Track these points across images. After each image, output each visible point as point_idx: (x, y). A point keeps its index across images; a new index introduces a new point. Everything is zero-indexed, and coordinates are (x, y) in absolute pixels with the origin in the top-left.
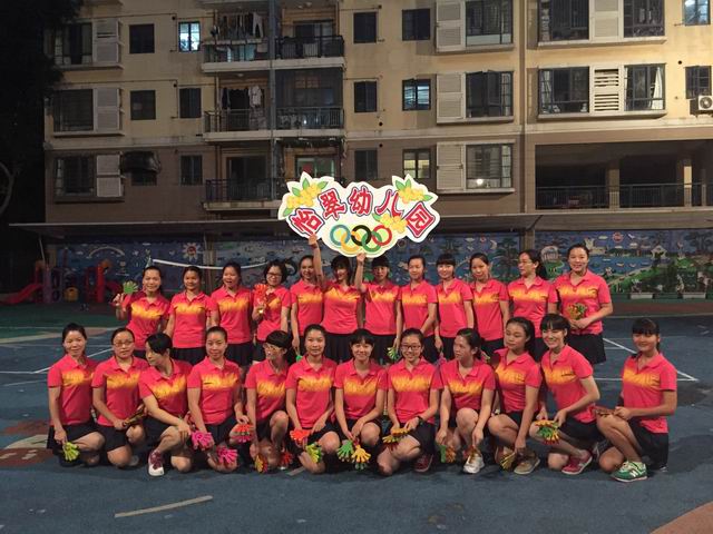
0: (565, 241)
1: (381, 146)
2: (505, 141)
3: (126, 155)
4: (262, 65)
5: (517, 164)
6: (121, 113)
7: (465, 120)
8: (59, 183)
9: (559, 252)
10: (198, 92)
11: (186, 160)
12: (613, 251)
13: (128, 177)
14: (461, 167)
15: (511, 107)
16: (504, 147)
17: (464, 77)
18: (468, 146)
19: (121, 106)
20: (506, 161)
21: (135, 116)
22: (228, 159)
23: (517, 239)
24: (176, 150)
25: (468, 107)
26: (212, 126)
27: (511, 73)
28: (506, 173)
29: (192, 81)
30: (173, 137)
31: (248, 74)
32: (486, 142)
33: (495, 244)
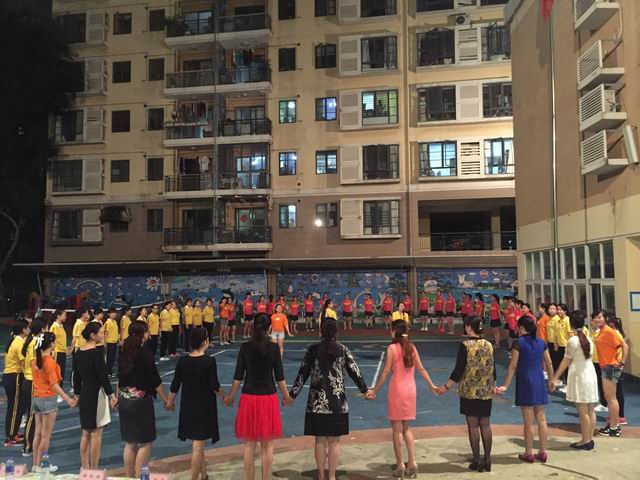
0: (443, 276)
1: (299, 201)
2: (393, 198)
3: (105, 209)
4: (209, 141)
5: (404, 215)
6: (103, 177)
7: (362, 181)
8: (55, 231)
9: (438, 285)
10: (161, 161)
11: (151, 212)
12: (480, 285)
13: (107, 226)
14: (360, 218)
15: (398, 170)
16: (393, 202)
17: (361, 149)
18: (365, 202)
19: (103, 171)
20: (394, 213)
21: (114, 179)
22: (184, 211)
23: (405, 275)
24: (143, 205)
25: (364, 172)
26: (172, 187)
27: (398, 145)
28: (394, 222)
29: (157, 153)
30: (142, 195)
31: (199, 148)
32: (378, 199)
33: (388, 279)
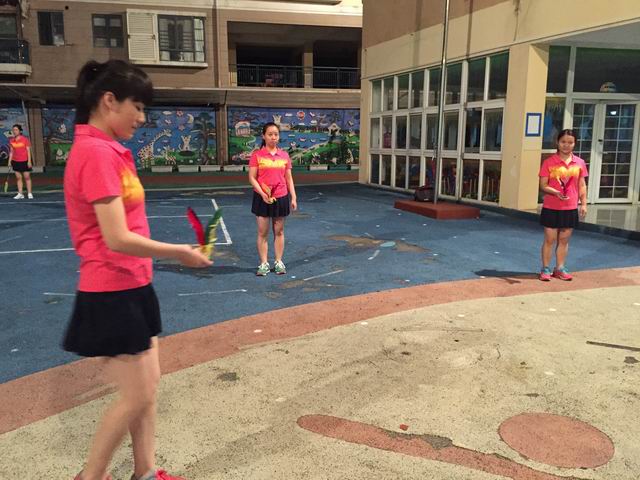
0: (257, 117)
1: (67, 8)
2: (196, 14)
5: (210, 38)
9: (251, 128)
12: (297, 127)
14: (154, 37)
16: (196, 20)
18: (160, 17)
20: (199, 35)
23: (212, 114)
28: (199, 47)
32: (177, 13)
33: (192, 118)
